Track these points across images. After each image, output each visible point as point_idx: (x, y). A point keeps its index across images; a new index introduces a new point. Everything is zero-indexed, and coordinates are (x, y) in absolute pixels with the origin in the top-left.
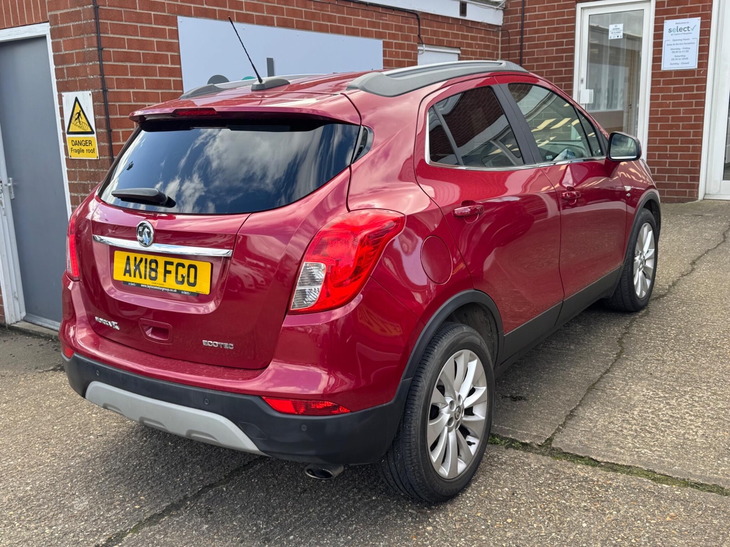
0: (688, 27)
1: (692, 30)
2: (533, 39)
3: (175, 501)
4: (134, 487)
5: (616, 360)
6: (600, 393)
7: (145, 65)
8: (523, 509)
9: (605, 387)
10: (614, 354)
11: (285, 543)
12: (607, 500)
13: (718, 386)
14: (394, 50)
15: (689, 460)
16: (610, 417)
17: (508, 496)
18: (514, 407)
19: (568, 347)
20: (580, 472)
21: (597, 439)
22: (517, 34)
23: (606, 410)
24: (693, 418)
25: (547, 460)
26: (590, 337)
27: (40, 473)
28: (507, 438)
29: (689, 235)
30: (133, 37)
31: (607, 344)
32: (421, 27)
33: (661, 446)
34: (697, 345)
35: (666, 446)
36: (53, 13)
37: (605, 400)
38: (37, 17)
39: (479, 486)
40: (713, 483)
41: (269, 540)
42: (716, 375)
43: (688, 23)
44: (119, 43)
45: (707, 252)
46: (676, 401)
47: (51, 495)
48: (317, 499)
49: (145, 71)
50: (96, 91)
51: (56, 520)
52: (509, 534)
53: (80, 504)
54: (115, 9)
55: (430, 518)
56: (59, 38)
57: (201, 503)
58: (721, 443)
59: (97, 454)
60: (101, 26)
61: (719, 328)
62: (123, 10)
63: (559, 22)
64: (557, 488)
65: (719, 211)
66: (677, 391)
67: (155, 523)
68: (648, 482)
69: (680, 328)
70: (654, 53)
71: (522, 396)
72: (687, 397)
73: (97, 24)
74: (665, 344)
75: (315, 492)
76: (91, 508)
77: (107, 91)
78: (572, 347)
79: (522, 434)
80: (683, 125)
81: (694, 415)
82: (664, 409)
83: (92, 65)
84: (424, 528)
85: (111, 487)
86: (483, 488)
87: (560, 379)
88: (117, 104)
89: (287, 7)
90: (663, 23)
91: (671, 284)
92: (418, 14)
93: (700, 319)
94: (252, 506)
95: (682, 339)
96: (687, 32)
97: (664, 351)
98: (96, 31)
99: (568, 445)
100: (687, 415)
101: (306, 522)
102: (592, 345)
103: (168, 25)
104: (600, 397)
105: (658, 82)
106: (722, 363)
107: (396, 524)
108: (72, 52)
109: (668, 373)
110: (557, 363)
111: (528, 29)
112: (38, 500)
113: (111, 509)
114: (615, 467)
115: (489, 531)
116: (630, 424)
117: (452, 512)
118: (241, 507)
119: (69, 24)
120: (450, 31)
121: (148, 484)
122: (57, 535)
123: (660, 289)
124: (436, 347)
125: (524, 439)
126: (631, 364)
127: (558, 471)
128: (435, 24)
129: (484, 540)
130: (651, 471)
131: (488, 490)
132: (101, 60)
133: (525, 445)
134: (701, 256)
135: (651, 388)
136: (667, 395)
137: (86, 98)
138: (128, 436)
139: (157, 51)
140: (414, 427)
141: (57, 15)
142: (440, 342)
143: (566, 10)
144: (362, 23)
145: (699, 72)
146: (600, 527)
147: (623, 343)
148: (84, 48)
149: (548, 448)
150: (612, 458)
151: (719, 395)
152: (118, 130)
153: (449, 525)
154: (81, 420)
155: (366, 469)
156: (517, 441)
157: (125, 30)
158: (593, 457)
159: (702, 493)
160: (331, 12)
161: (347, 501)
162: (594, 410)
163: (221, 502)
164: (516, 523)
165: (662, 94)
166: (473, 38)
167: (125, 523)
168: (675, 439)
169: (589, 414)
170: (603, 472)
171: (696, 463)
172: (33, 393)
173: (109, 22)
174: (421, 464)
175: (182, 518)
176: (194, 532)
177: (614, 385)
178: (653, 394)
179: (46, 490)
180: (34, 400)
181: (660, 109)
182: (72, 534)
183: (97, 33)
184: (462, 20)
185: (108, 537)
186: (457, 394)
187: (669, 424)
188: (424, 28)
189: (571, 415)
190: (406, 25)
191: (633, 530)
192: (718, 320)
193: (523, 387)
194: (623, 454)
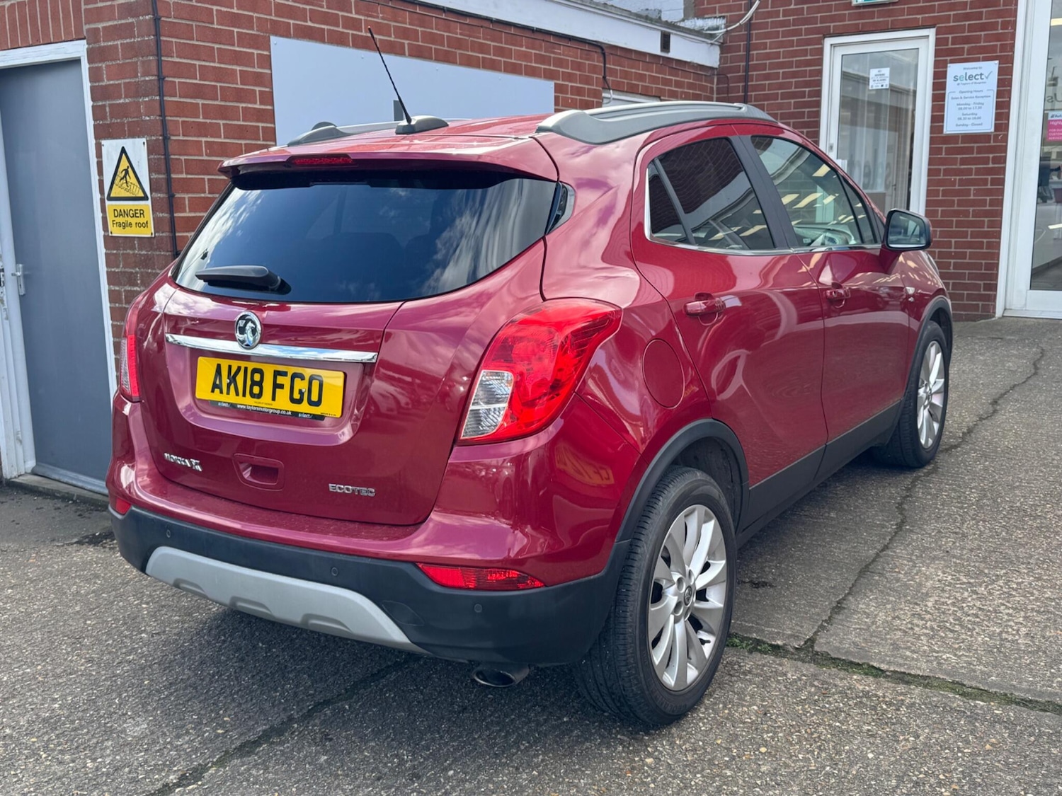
0: (981, 74)
1: (987, 78)
2: (762, 87)
3: (276, 723)
4: (213, 704)
5: (896, 533)
6: (877, 578)
7: (223, 103)
8: (780, 735)
9: (884, 569)
10: (892, 525)
11: (442, 780)
12: (899, 722)
13: (1043, 569)
14: (569, 96)
15: (1010, 668)
16: (894, 610)
17: (758, 717)
18: (756, 596)
19: (827, 514)
20: (858, 685)
21: (878, 640)
22: (738, 79)
23: (888, 600)
24: (1011, 611)
25: (810, 668)
26: (857, 501)
27: (71, 685)
28: (751, 639)
29: (985, 364)
30: (207, 64)
31: (881, 511)
32: (607, 66)
33: (969, 650)
34: (1008, 513)
35: (977, 650)
36: (93, 26)
37: (885, 586)
38: (68, 32)
39: (715, 704)
40: (1047, 699)
41: (418, 777)
42: (1039, 553)
43: (981, 68)
44: (188, 71)
45: (1013, 387)
46: (985, 589)
47: (91, 715)
48: (483, 721)
49: (223, 113)
50: (153, 138)
51: (101, 749)
52: (764, 769)
53: (137, 728)
54: (184, 22)
55: (649, 746)
56: (100, 62)
57: (313, 726)
58: (1054, 646)
59: (154, 659)
60: (163, 47)
61: (1038, 491)
62: (194, 24)
63: (799, 64)
64: (827, 706)
65: (1025, 334)
66: (986, 575)
67: (249, 753)
68: (954, 697)
69: (983, 490)
70: (934, 109)
71: (766, 580)
72: (1001, 583)
73: (158, 42)
74: (964, 512)
75: (480, 710)
76: (152, 733)
77: (169, 138)
78: (832, 515)
79: (771, 633)
80: (973, 211)
81: (1012, 608)
82: (970, 599)
83: (149, 101)
84: (641, 759)
85: (180, 704)
86: (721, 706)
87: (818, 559)
88: (183, 158)
89: (423, 29)
90: (946, 67)
91: (965, 431)
92: (604, 46)
93: (1011, 478)
94: (389, 729)
95: (988, 506)
96: (980, 81)
97: (963, 522)
98: (155, 52)
99: (838, 649)
100: (1003, 607)
101: (470, 751)
102: (860, 512)
103: (257, 48)
104: (877, 583)
105: (939, 151)
106: (1045, 537)
107: (601, 755)
108: (119, 82)
109: (971, 550)
110: (814, 536)
111: (755, 73)
112: (73, 722)
113: (182, 735)
114: (907, 678)
115: (736, 764)
116: (923, 619)
117: (680, 739)
118: (373, 731)
119: (116, 43)
120: (647, 73)
121: (233, 700)
122: (104, 770)
123: (951, 438)
124: (661, 498)
125: (774, 639)
126: (918, 538)
127: (827, 683)
128: (626, 62)
129: (729, 776)
130: (957, 683)
131: (729, 709)
132: (161, 94)
133: (776, 647)
134: (1005, 394)
135: (948, 570)
136: (972, 581)
137: (138, 149)
138: (198, 634)
139: (241, 84)
140: (632, 611)
141: (98, 29)
142: (666, 492)
143: (809, 47)
144: (525, 56)
145: (996, 136)
146: (892, 759)
147: (904, 509)
148: (137, 77)
149: (809, 652)
150: (901, 665)
151: (1045, 581)
152: (182, 195)
153: (677, 756)
154: (126, 611)
155: (551, 680)
156: (764, 643)
157: (196, 52)
158: (875, 664)
159: (1032, 713)
160: (484, 39)
161: (526, 723)
162: (871, 600)
163: (343, 725)
164: (773, 753)
165: (945, 167)
166: (678, 84)
167: (205, 753)
168: (988, 639)
169: (864, 607)
170: (890, 684)
171: (1021, 672)
172: (51, 575)
173: (174, 40)
174: (640, 666)
175: (288, 747)
176: (307, 766)
177: (897, 567)
178: (952, 579)
179: (83, 708)
180: (54, 585)
181: (941, 188)
182: (127, 770)
183: (158, 56)
184: (663, 57)
185: (180, 773)
186: (687, 569)
187: (978, 620)
188: (612, 67)
189: (838, 608)
190: (587, 62)
191: (940, 762)
192: (1035, 479)
193: (767, 569)
194: (917, 660)
